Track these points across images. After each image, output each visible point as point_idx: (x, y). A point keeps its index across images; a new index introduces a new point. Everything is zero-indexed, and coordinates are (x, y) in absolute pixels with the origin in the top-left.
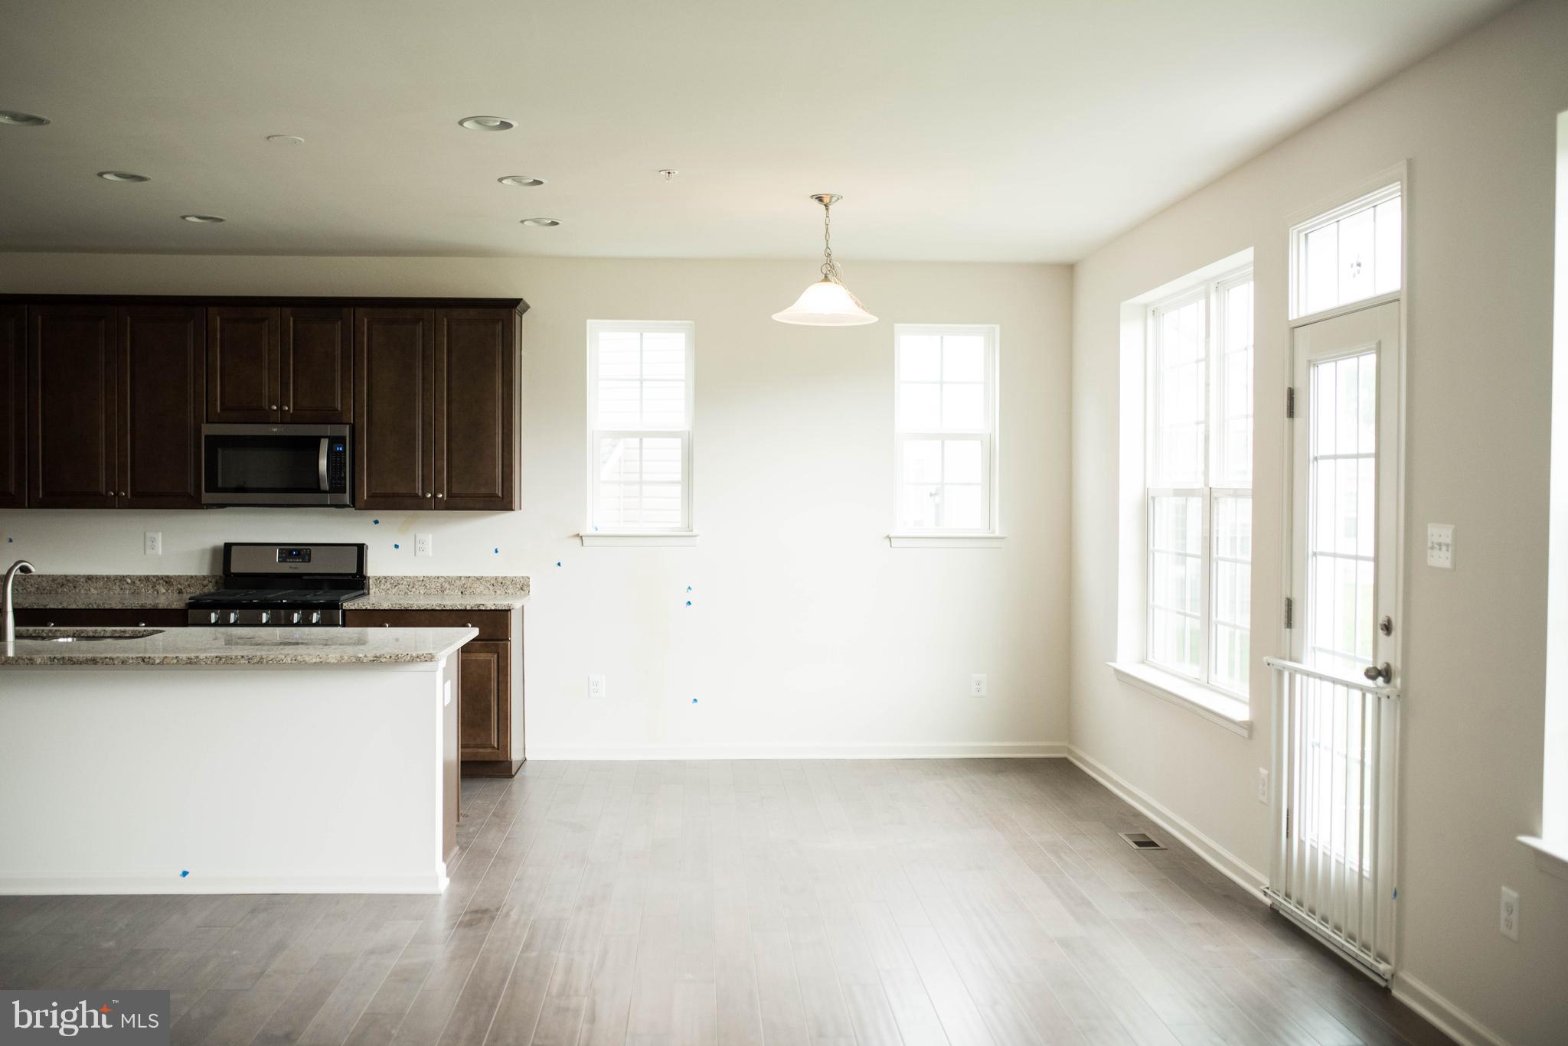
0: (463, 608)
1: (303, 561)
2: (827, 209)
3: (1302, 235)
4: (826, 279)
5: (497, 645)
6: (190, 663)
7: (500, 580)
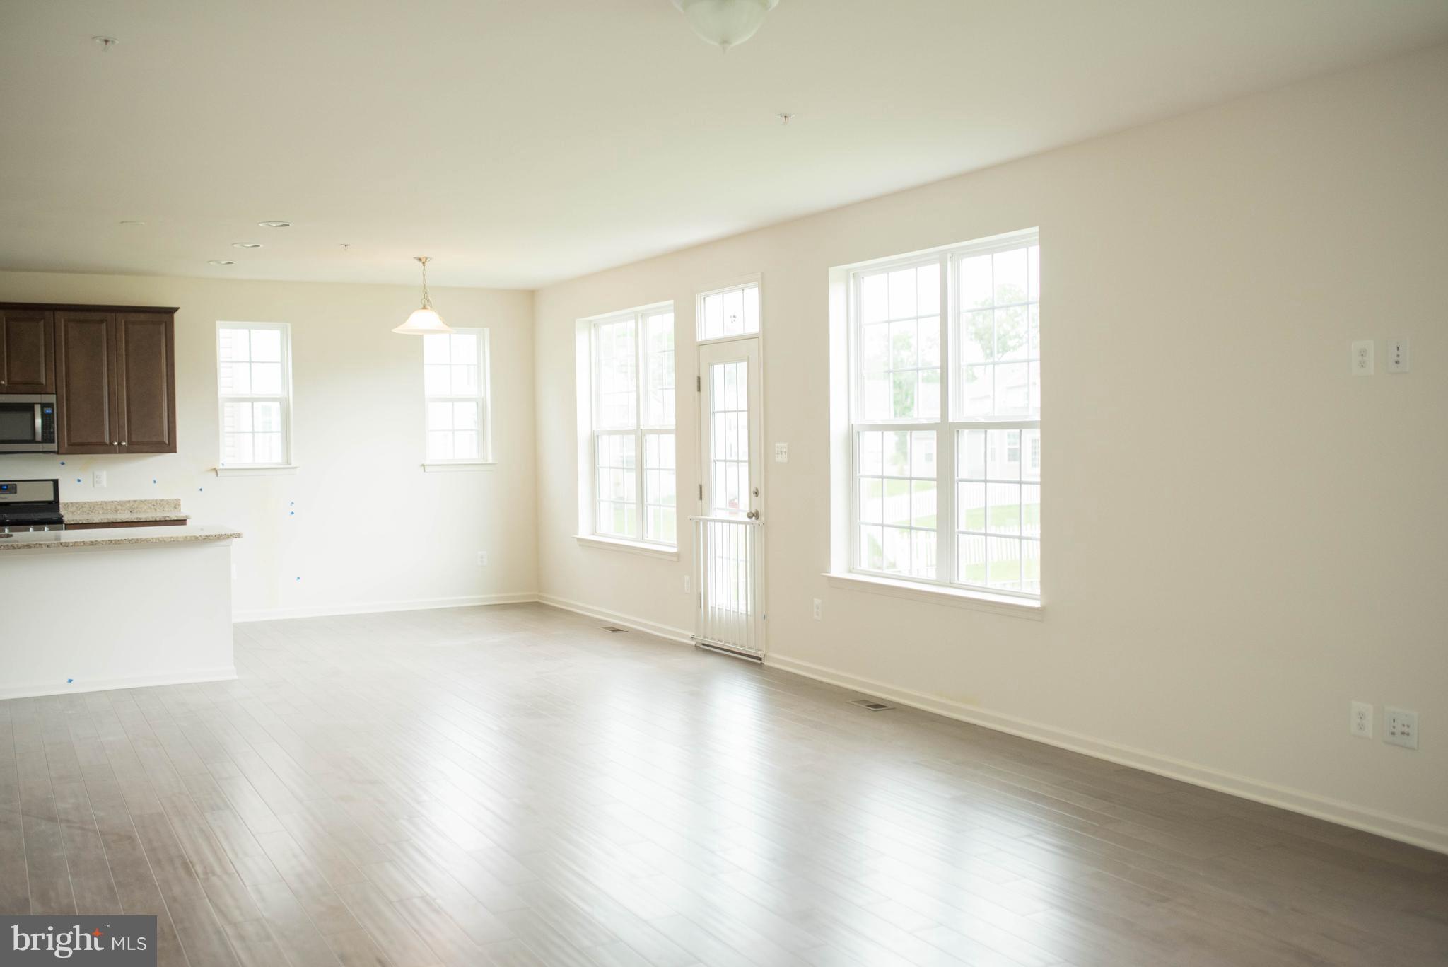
0: (154, 519)
1: (11, 493)
2: (424, 266)
3: (703, 298)
4: (424, 308)
6: (92, 545)
7: (159, 502)
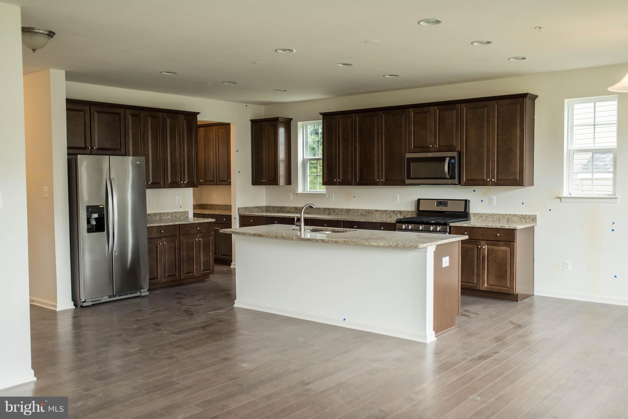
0: (496, 227)
1: (445, 206)
5: (510, 244)
7: (523, 216)
